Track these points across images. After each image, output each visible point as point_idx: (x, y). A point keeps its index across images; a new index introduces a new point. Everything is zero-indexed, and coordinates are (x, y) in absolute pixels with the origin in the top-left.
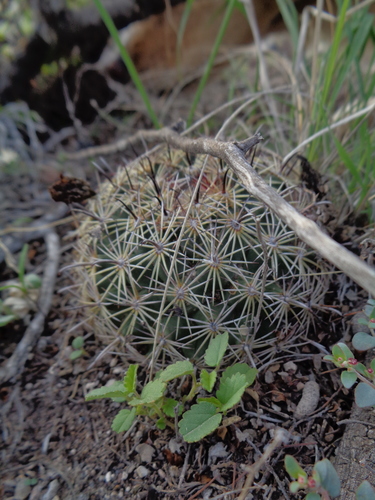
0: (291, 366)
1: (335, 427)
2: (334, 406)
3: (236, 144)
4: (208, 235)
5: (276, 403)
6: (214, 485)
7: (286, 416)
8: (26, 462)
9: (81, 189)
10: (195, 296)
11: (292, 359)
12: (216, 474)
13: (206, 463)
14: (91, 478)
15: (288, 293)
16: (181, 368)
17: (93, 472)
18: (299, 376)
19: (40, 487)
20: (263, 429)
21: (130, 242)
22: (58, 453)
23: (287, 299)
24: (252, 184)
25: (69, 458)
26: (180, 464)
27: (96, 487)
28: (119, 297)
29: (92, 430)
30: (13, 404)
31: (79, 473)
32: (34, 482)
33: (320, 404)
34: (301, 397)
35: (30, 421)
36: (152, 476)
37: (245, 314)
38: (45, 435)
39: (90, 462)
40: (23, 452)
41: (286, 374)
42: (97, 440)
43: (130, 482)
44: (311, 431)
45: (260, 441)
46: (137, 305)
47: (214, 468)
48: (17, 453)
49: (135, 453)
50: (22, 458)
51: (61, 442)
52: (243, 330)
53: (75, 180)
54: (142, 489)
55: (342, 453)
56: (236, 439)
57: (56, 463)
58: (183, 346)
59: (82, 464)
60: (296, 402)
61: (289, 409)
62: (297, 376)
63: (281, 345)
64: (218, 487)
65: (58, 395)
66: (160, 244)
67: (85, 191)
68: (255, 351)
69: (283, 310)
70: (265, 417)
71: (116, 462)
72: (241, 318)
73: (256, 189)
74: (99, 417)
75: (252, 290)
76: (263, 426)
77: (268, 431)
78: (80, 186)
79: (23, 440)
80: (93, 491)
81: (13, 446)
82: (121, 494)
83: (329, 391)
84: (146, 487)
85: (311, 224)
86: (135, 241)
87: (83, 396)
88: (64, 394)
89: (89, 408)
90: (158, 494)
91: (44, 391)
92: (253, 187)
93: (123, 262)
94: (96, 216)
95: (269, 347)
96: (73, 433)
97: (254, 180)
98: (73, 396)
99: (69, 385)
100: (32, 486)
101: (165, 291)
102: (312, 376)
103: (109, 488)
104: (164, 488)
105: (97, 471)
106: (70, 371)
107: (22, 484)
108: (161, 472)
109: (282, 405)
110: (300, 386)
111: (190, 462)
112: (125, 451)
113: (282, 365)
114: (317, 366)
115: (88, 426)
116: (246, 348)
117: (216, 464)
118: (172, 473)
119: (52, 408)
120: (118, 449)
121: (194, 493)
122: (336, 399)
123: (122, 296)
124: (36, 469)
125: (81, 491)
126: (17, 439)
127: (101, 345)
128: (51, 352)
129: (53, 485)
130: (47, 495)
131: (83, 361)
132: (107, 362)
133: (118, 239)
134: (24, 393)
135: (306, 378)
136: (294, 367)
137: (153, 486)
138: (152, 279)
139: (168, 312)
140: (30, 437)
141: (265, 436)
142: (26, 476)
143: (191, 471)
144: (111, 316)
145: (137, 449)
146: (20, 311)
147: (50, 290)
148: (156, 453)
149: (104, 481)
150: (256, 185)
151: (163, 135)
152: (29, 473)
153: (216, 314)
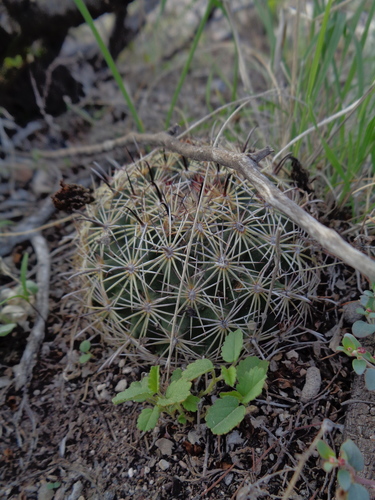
0: (293, 354)
1: (338, 407)
2: (335, 388)
3: (248, 156)
4: (216, 239)
5: (283, 390)
6: (234, 470)
7: (294, 401)
8: (44, 467)
9: (82, 196)
10: (208, 297)
11: (293, 348)
12: (236, 460)
13: (225, 450)
14: (113, 475)
15: (289, 288)
16: (201, 366)
17: (115, 469)
18: (301, 363)
19: (63, 489)
20: (274, 415)
21: (140, 248)
22: (76, 455)
23: (288, 293)
24: (271, 196)
25: (88, 459)
26: (200, 454)
27: (120, 484)
28: (131, 302)
29: (109, 430)
30: (24, 412)
31: (101, 472)
32: (56, 485)
33: (322, 387)
34: (304, 382)
35: (44, 426)
36: (174, 468)
37: (252, 311)
38: (61, 439)
39: (111, 461)
40: (40, 458)
41: (289, 362)
42: (115, 438)
43: (153, 475)
44: (317, 412)
45: (272, 426)
46: (149, 308)
47: (232, 454)
48: (34, 459)
49: (155, 448)
50: (40, 464)
51: (78, 444)
52: (251, 325)
53: (76, 187)
54: (167, 481)
55: (348, 430)
56: (251, 426)
57: (75, 465)
58: (197, 344)
59: (103, 463)
60: (301, 387)
61: (296, 395)
62: (299, 363)
63: (283, 335)
64: (238, 471)
65: (68, 399)
66: (169, 249)
67: (86, 198)
68: (261, 343)
69: (285, 304)
70: (274, 403)
71: (137, 458)
72: (249, 314)
73: (276, 201)
74: (114, 417)
75: (258, 288)
76: (272, 412)
77: (278, 416)
78: (81, 193)
79: (39, 446)
80: (117, 487)
81: (30, 453)
82: (145, 488)
83: (329, 374)
84: (170, 478)
85: (333, 234)
86: (144, 246)
87: (94, 398)
88: (75, 397)
89: (102, 409)
90: (182, 484)
91: (53, 396)
92: (273, 199)
93: (134, 267)
94: (99, 222)
95: (273, 338)
96: (90, 435)
97: (273, 192)
98: (84, 399)
99: (79, 388)
100: (55, 490)
101: (179, 294)
102: (312, 362)
103: (132, 483)
104: (188, 478)
105: (119, 469)
106: (78, 374)
107: (44, 490)
108: (182, 463)
109: (289, 391)
110: (303, 372)
111: (210, 452)
112: (144, 447)
113: (284, 354)
114: (317, 353)
115: (104, 426)
116: (254, 342)
117: (234, 450)
118: (194, 463)
119: (64, 412)
120: (138, 445)
121: (216, 480)
122: (336, 381)
123: (134, 300)
124: (57, 473)
125: (106, 489)
126: (33, 446)
127: (107, 347)
128: (56, 356)
129: (77, 486)
130: (72, 496)
131: (90, 364)
132: (116, 363)
133: (127, 245)
134: (33, 400)
135: (307, 364)
136: (296, 355)
137: (177, 477)
138: (164, 283)
139: (181, 314)
140: (45, 443)
141: (275, 420)
142: (48, 480)
143: (211, 460)
144: (123, 320)
145: (156, 444)
146: (20, 318)
147: (46, 295)
148: (175, 446)
149: (127, 477)
150: (276, 197)
151: (160, 139)
152: (50, 477)
153: (227, 312)
